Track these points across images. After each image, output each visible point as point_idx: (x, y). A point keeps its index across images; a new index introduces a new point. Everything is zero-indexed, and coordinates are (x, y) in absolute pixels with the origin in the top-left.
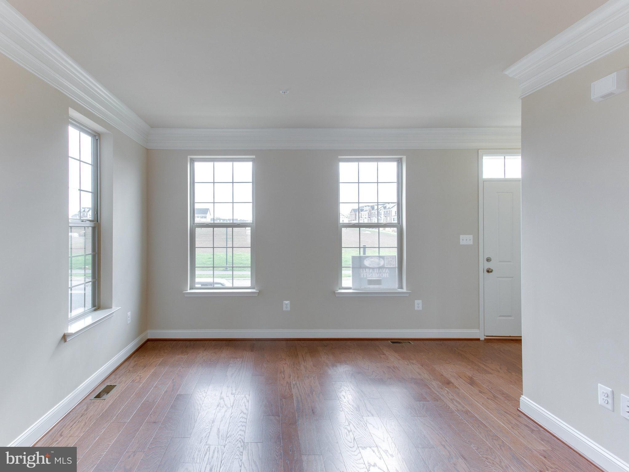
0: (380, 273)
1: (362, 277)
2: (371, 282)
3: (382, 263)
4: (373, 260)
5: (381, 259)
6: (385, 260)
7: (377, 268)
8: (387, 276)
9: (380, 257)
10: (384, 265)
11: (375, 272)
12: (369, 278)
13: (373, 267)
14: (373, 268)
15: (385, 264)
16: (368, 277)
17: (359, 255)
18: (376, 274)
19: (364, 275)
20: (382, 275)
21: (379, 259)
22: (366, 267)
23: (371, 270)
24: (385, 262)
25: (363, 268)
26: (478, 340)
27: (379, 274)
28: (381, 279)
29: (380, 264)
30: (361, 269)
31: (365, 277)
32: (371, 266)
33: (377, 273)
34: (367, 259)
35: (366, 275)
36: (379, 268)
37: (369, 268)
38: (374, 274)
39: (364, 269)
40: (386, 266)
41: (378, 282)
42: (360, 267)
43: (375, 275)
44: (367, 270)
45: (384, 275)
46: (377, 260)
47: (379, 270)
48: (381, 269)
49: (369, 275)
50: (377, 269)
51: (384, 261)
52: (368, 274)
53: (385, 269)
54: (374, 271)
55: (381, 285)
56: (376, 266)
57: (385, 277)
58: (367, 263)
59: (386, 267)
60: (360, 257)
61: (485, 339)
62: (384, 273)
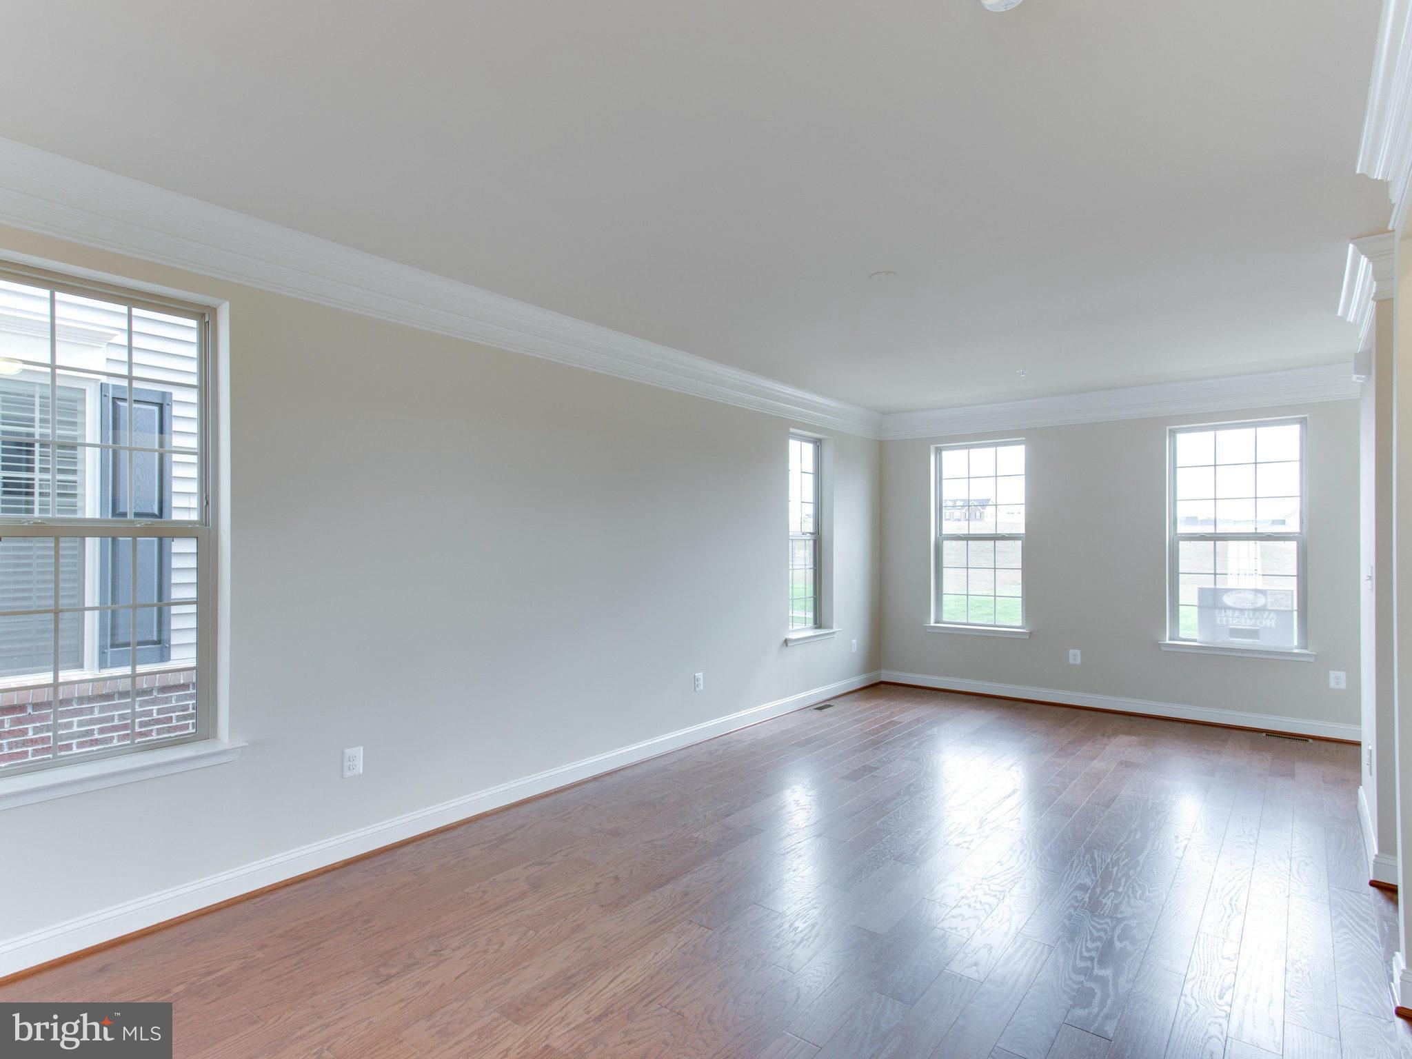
0: (1258, 618)
1: (1218, 623)
2: (1235, 632)
3: (1261, 601)
4: (1241, 595)
5: (1259, 595)
6: (1268, 596)
7: (1249, 610)
8: (1271, 624)
9: (1257, 591)
10: (1265, 605)
11: (1246, 616)
12: (1233, 625)
13: (1241, 607)
14: (1242, 610)
15: (1269, 604)
16: (1230, 623)
17: (1213, 586)
18: (1248, 620)
19: (1221, 621)
20: (1261, 623)
21: (1256, 595)
22: (1226, 608)
23: (1237, 613)
24: (1269, 600)
25: (1221, 608)
27: (1254, 620)
28: (1259, 628)
29: (1256, 603)
30: (1217, 610)
31: (1224, 623)
32: (1237, 606)
33: (1251, 619)
34: (1229, 594)
35: (1227, 621)
36: (1255, 610)
37: (1234, 609)
38: (1243, 619)
39: (1223, 611)
40: (1269, 608)
41: (1253, 633)
42: (1215, 607)
43: (1246, 622)
44: (1230, 613)
45: (1264, 622)
46: (1250, 596)
47: (1254, 615)
48: (1258, 613)
49: (1233, 620)
50: (1251, 612)
51: (1266, 598)
52: (1231, 619)
53: (1267, 613)
54: (1244, 614)
55: (1259, 639)
56: (1249, 606)
57: (1268, 625)
58: (1228, 600)
59: (1272, 608)
60: (1215, 590)
62: (1265, 619)
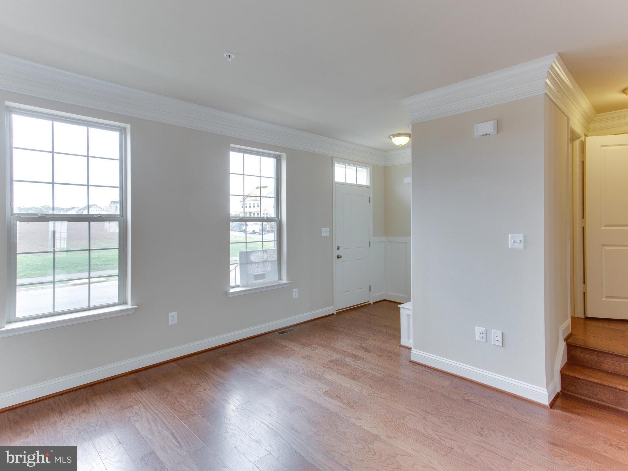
0: (264, 267)
1: (249, 273)
2: (257, 277)
4: (257, 254)
5: (265, 253)
6: (268, 254)
7: (261, 262)
8: (269, 269)
9: (264, 251)
10: (267, 259)
11: (260, 266)
12: (255, 273)
13: (258, 261)
14: (258, 263)
15: (268, 258)
17: (245, 250)
18: (261, 268)
19: (250, 271)
20: (266, 269)
21: (263, 253)
22: (252, 263)
23: (256, 265)
24: (268, 256)
25: (250, 263)
26: (333, 314)
28: (265, 272)
29: (264, 258)
30: (248, 265)
31: (252, 272)
32: (256, 261)
33: (262, 267)
34: (253, 254)
35: (253, 271)
36: (264, 262)
37: (255, 263)
38: (259, 268)
39: (251, 265)
40: (268, 260)
41: (262, 276)
42: (247, 263)
43: (260, 270)
44: (253, 265)
46: (261, 254)
48: (264, 263)
49: (255, 270)
50: (262, 263)
52: (254, 269)
53: (268, 263)
55: (265, 279)
56: (261, 260)
58: (253, 258)
59: (270, 260)
60: (246, 253)
61: (337, 313)
62: (267, 267)
